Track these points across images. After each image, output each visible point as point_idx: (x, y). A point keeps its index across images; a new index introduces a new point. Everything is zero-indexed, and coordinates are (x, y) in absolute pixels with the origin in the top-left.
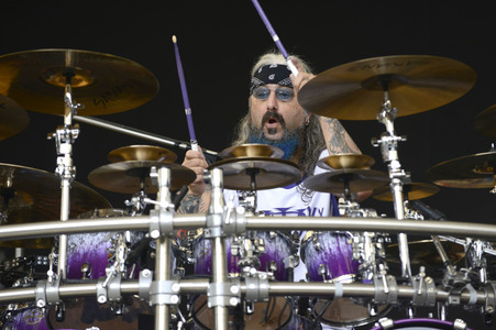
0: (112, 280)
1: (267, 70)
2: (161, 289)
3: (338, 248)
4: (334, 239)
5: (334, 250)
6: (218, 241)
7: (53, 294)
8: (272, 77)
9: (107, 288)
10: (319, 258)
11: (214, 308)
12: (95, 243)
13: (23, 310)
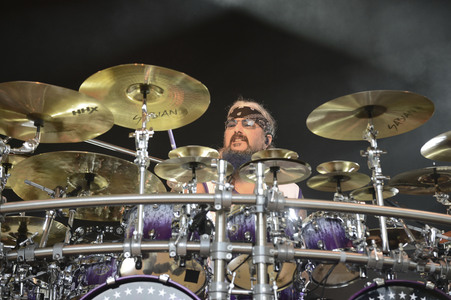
0: (180, 241)
1: (237, 110)
2: (219, 248)
3: (331, 229)
4: (328, 223)
5: (328, 230)
6: (261, 215)
7: (137, 248)
8: (239, 114)
9: (176, 246)
10: (317, 236)
11: (257, 264)
12: (157, 216)
13: (93, 265)
